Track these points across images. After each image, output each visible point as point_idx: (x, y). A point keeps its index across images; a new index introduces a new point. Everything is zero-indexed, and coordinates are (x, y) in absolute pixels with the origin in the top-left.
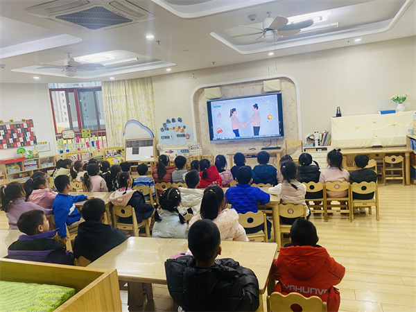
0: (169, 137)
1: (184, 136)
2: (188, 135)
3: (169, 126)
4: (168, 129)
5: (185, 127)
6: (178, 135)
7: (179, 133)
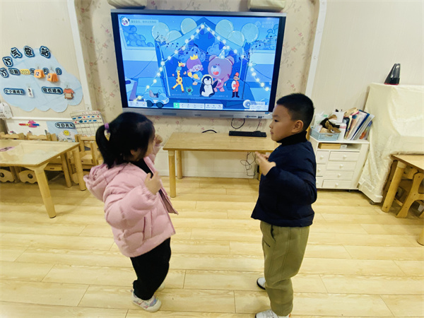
0: (23, 92)
1: (60, 91)
2: (69, 90)
3: (19, 64)
4: (17, 72)
5: (59, 71)
6: (45, 90)
7: (48, 84)
